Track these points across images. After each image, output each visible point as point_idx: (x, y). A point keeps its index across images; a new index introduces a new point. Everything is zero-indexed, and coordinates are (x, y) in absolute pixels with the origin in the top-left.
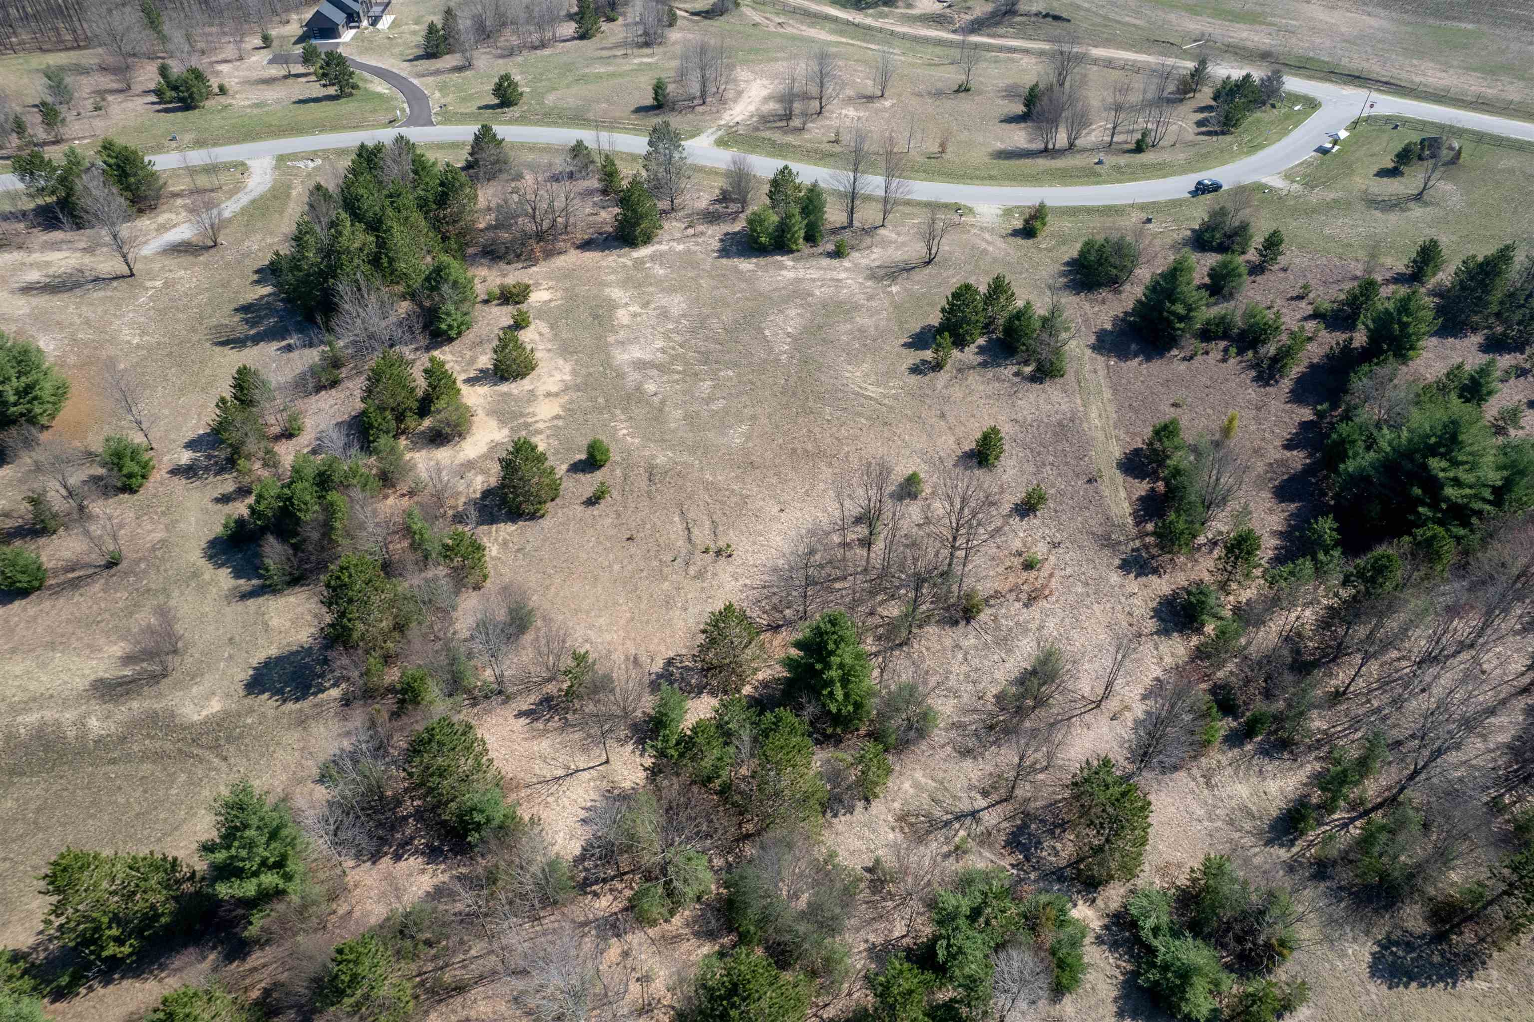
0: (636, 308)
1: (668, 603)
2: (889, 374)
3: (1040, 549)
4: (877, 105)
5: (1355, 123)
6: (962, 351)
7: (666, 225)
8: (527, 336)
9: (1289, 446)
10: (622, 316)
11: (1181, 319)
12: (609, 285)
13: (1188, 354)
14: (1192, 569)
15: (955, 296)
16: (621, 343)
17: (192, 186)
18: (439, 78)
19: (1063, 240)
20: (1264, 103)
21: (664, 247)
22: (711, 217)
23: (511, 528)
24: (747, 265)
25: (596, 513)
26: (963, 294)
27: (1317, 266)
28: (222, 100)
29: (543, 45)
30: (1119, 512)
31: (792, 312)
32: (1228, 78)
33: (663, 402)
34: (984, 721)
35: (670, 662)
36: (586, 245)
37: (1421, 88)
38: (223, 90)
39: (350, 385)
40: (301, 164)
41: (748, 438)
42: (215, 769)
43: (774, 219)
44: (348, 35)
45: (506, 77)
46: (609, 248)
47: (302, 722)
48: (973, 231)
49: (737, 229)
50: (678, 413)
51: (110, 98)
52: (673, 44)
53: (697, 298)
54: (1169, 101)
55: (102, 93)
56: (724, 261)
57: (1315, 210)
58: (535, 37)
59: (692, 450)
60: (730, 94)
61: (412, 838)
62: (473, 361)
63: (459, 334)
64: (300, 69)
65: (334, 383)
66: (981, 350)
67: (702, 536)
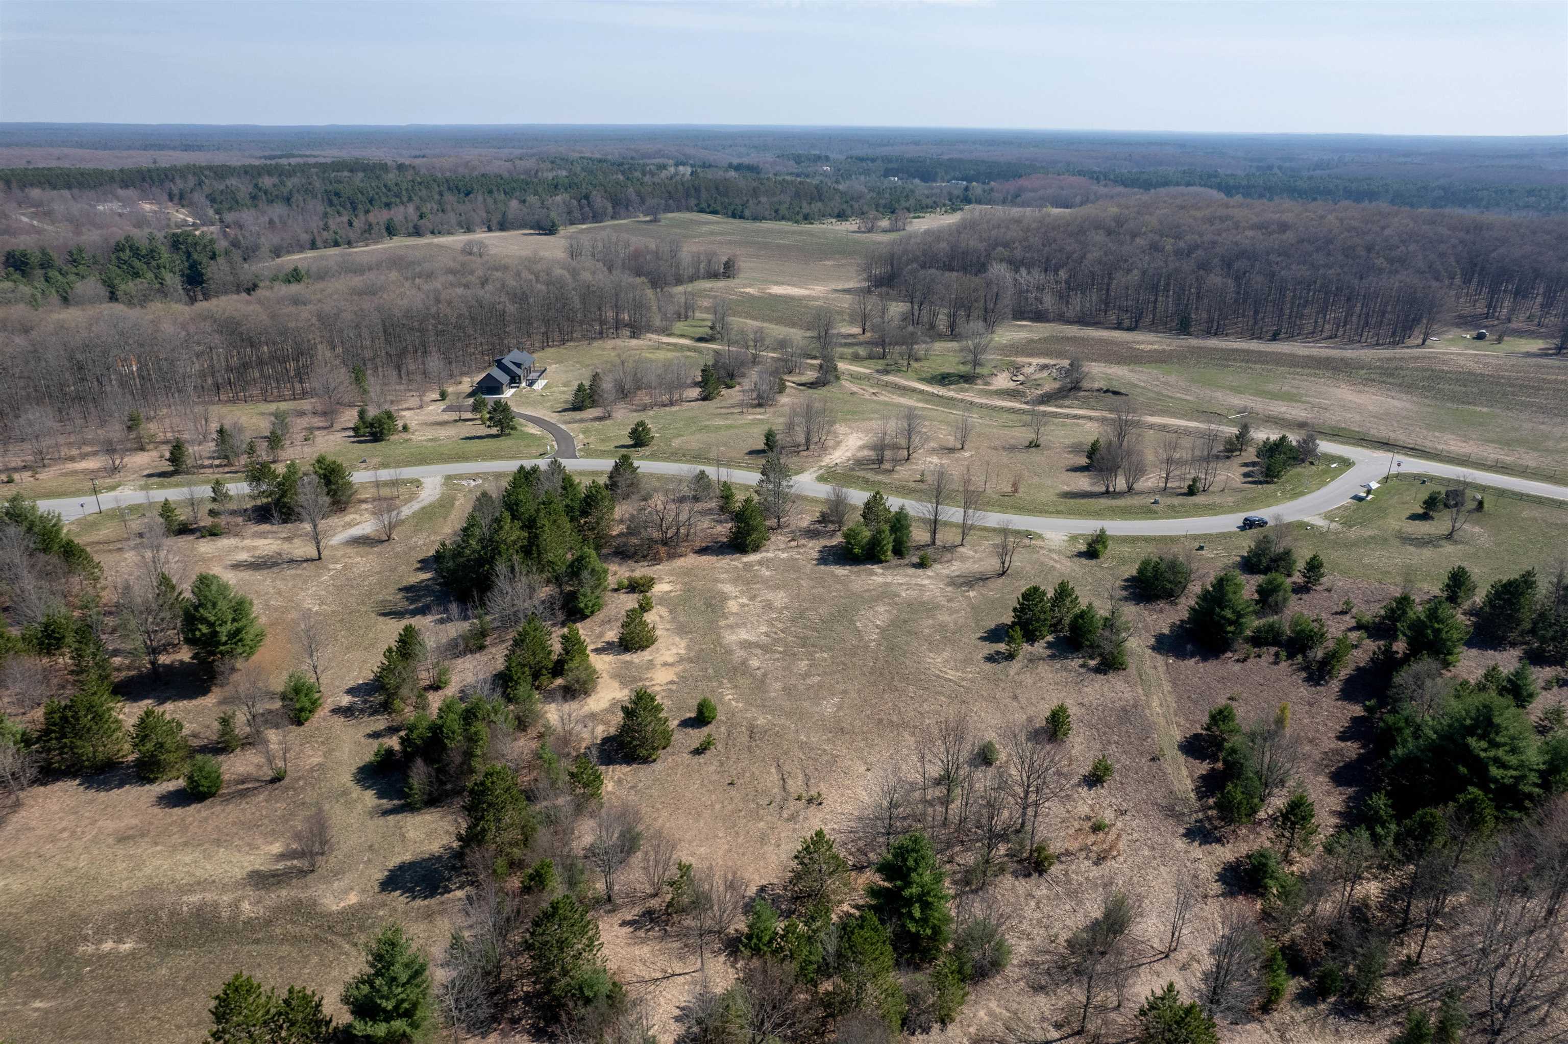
0: (745, 600)
1: (763, 839)
2: (967, 661)
3: (1108, 816)
4: (957, 455)
5: (1386, 478)
6: (1032, 645)
7: (773, 538)
8: (650, 617)
9: (1342, 737)
10: (733, 606)
11: (1231, 623)
12: (722, 582)
13: (1242, 656)
14: (1254, 841)
15: (1025, 596)
16: (731, 627)
17: (376, 495)
18: (583, 425)
19: (1123, 561)
20: (1303, 461)
21: (770, 555)
22: (812, 534)
23: (625, 769)
24: (841, 571)
25: (702, 761)
26: (1032, 595)
27: (1359, 589)
28: (405, 436)
29: (672, 403)
30: (1183, 788)
31: (881, 609)
32: (1268, 439)
33: (765, 675)
34: (1056, 962)
35: (762, 889)
36: (703, 551)
37: (1444, 453)
38: (405, 428)
39: (494, 650)
40: (465, 483)
41: (840, 708)
42: (346, 954)
43: (866, 534)
44: (508, 393)
45: (641, 424)
46: (722, 554)
47: (429, 916)
48: (1042, 552)
49: (834, 543)
50: (778, 685)
51: (317, 433)
52: (783, 406)
53: (798, 595)
54: (1217, 457)
55: (311, 429)
56: (822, 567)
57: (1355, 544)
58: (665, 398)
59: (789, 715)
60: (830, 443)
61: (520, 1019)
62: (601, 635)
63: (592, 613)
64: (469, 415)
65: (481, 648)
66: (1050, 645)
67: (796, 785)
